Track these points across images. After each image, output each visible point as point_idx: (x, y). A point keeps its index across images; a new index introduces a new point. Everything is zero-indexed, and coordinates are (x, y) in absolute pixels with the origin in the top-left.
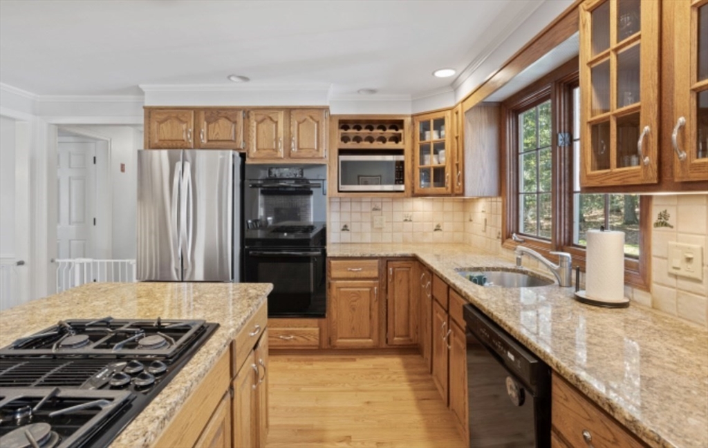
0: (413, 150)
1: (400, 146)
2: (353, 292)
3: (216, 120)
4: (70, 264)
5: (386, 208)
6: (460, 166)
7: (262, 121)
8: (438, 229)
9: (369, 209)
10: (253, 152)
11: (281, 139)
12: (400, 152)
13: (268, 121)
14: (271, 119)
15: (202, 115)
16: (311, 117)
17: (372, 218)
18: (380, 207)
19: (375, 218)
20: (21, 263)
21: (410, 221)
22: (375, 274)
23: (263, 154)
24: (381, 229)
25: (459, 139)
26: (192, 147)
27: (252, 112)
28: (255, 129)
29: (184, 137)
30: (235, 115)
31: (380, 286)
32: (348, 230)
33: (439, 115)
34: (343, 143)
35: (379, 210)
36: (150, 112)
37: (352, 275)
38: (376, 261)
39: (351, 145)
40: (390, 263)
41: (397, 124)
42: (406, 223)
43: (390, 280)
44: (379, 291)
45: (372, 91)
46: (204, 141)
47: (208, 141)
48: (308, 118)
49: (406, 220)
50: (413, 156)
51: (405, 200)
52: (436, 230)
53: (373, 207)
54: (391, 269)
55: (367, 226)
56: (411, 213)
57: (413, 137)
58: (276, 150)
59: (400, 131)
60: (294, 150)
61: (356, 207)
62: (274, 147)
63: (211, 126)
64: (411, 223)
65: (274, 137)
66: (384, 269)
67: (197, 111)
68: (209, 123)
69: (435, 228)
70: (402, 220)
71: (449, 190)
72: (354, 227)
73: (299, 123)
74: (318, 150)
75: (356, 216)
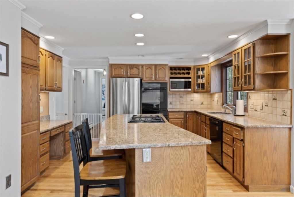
0: (194, 77)
1: (190, 76)
2: (176, 123)
3: (133, 68)
4: (79, 115)
5: (185, 96)
6: (209, 83)
7: (147, 69)
8: (202, 104)
9: (179, 97)
10: (145, 78)
11: (154, 74)
12: (190, 78)
13: (149, 69)
14: (150, 68)
15: (128, 67)
16: (163, 68)
17: (180, 100)
18: (182, 96)
19: (181, 100)
20: (66, 114)
21: (193, 101)
22: (183, 117)
23: (148, 79)
24: (183, 103)
25: (209, 75)
26: (125, 76)
27: (144, 66)
28: (145, 71)
29: (123, 74)
30: (139, 67)
31: (184, 120)
32: (172, 104)
33: (203, 67)
34: (171, 75)
35: (182, 97)
36: (111, 66)
37: (175, 117)
38: (183, 113)
39: (174, 76)
40: (187, 114)
41: (189, 69)
42: (191, 102)
43: (187, 119)
44: (184, 122)
45: (181, 58)
46: (129, 75)
47: (130, 75)
48: (162, 68)
49: (191, 101)
50: (194, 79)
51: (191, 94)
52: (201, 104)
53: (180, 96)
54: (187, 115)
55: (178, 103)
56: (193, 98)
57: (194, 73)
58: (152, 78)
59: (190, 71)
60: (158, 78)
61: (174, 96)
62: (151, 77)
63: (131, 70)
64: (193, 102)
65: (151, 74)
66: (185, 115)
67: (127, 65)
68: (130, 69)
69: (201, 103)
70: (190, 101)
71: (206, 91)
72: (174, 103)
73: (159, 70)
74: (165, 78)
75: (174, 99)
